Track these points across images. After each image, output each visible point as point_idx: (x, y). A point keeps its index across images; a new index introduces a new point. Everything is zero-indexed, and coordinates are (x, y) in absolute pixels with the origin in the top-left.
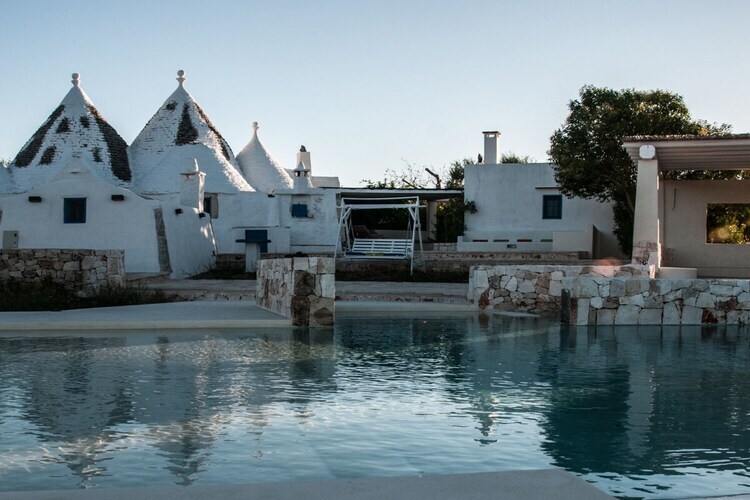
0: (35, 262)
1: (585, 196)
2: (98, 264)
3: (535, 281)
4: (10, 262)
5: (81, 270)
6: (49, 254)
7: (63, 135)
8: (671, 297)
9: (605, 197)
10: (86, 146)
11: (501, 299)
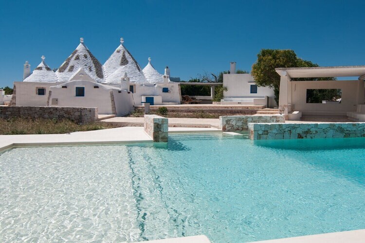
0: (63, 112)
1: (264, 86)
2: (88, 113)
3: (242, 121)
4: (54, 112)
5: (81, 115)
6: (69, 109)
7: (77, 61)
8: (287, 130)
9: (271, 86)
10: (86, 65)
11: (230, 128)
